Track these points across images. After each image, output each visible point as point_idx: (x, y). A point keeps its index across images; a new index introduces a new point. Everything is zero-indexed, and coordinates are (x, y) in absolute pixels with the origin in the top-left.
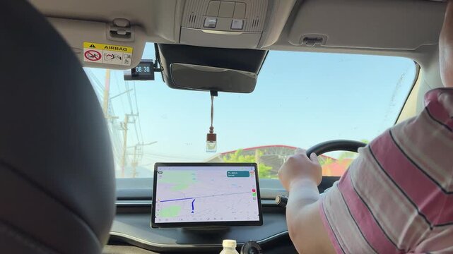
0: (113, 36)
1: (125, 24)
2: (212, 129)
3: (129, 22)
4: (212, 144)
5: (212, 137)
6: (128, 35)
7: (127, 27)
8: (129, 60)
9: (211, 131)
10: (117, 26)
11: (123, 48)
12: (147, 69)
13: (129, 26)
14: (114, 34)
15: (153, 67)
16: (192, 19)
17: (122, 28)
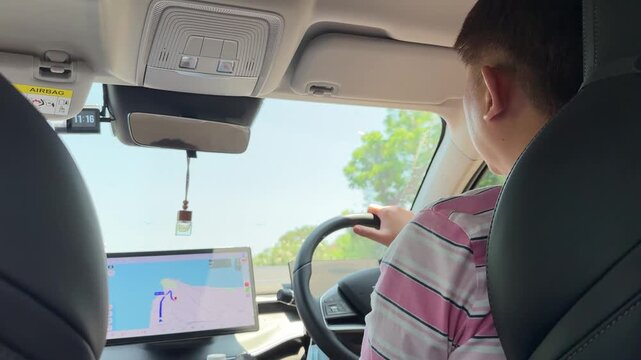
0: (43, 75)
1: (63, 58)
2: (186, 203)
3: (69, 56)
4: (185, 224)
5: (185, 216)
6: (67, 73)
7: (65, 62)
8: (67, 107)
9: (185, 206)
10: (49, 60)
11: (58, 90)
12: (91, 119)
13: (68, 62)
14: (45, 71)
15: (99, 116)
16: (164, 56)
17: (58, 64)
